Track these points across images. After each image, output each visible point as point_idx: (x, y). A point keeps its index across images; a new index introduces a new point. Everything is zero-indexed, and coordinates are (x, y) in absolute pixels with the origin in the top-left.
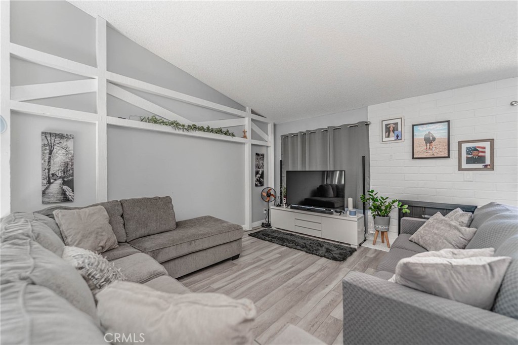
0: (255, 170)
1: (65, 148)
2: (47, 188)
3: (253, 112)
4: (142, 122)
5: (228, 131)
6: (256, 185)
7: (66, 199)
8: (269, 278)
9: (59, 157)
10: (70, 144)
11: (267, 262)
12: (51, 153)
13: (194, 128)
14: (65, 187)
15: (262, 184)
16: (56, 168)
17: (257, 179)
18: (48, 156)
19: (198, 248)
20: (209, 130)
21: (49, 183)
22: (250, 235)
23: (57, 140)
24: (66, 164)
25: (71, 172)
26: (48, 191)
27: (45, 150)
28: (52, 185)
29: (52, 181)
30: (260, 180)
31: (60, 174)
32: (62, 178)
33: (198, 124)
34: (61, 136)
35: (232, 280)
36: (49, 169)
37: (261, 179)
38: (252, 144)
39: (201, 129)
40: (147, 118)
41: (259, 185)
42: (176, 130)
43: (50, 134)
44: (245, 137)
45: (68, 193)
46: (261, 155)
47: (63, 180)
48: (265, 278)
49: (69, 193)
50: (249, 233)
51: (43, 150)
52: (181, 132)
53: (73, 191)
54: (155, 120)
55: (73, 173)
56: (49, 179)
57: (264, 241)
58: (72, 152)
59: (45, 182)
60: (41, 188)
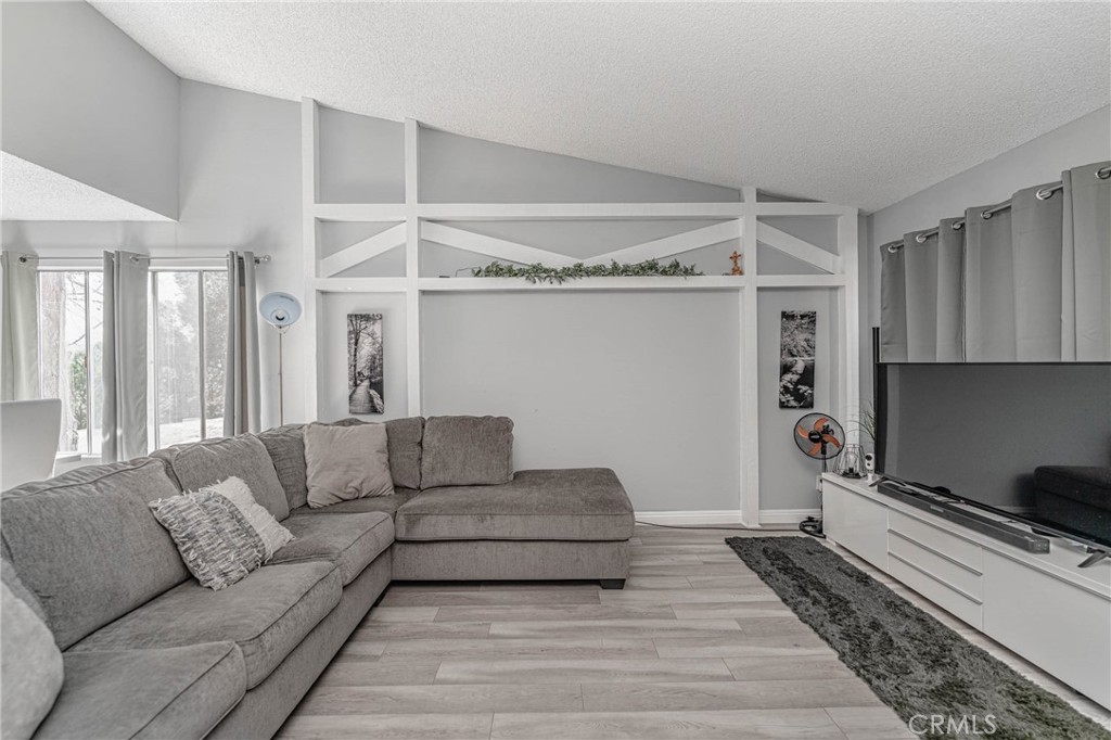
0: (776, 361)
1: (371, 335)
2: (354, 392)
3: (763, 196)
4: (477, 278)
5: (677, 265)
6: (783, 405)
7: (374, 410)
8: (616, 673)
9: (366, 349)
10: (377, 328)
11: (675, 629)
12: (356, 344)
13: (578, 271)
14: (373, 392)
15: (806, 402)
16: (362, 364)
17: (785, 387)
18: (353, 346)
19: (497, 534)
20: (616, 271)
21: (356, 385)
22: (728, 541)
23: (363, 324)
24: (374, 357)
25: (379, 369)
26: (354, 396)
27: (351, 339)
28: (359, 388)
29: (358, 382)
30: (799, 388)
31: (366, 373)
32: (370, 378)
33: (589, 263)
34: (367, 318)
35: (542, 634)
36: (355, 366)
37: (803, 388)
38: (759, 289)
39: (598, 271)
40: (484, 268)
41: (793, 403)
42: (535, 282)
43: (356, 316)
44: (737, 271)
45: (375, 400)
46: (802, 317)
47: (371, 382)
48: (604, 667)
49: (377, 401)
50: (732, 534)
51: (350, 339)
52: (546, 285)
53: (382, 398)
54: (496, 270)
55: (381, 372)
56: (356, 379)
57: (749, 570)
58: (380, 340)
59: (352, 383)
60: (348, 392)
